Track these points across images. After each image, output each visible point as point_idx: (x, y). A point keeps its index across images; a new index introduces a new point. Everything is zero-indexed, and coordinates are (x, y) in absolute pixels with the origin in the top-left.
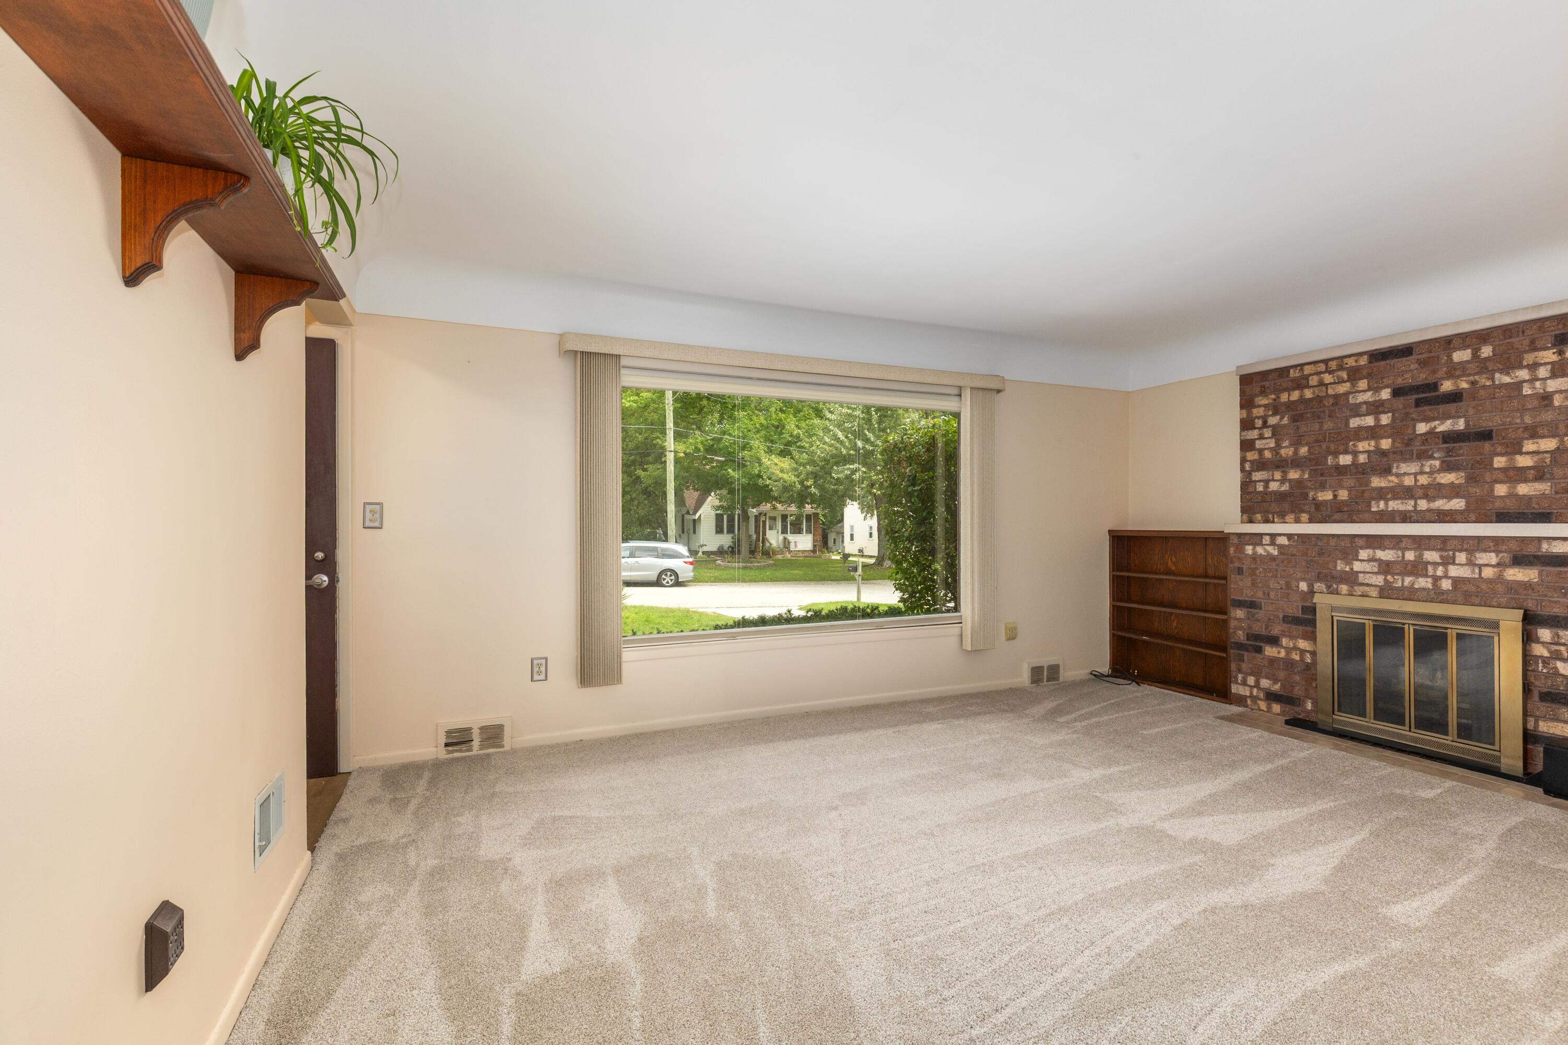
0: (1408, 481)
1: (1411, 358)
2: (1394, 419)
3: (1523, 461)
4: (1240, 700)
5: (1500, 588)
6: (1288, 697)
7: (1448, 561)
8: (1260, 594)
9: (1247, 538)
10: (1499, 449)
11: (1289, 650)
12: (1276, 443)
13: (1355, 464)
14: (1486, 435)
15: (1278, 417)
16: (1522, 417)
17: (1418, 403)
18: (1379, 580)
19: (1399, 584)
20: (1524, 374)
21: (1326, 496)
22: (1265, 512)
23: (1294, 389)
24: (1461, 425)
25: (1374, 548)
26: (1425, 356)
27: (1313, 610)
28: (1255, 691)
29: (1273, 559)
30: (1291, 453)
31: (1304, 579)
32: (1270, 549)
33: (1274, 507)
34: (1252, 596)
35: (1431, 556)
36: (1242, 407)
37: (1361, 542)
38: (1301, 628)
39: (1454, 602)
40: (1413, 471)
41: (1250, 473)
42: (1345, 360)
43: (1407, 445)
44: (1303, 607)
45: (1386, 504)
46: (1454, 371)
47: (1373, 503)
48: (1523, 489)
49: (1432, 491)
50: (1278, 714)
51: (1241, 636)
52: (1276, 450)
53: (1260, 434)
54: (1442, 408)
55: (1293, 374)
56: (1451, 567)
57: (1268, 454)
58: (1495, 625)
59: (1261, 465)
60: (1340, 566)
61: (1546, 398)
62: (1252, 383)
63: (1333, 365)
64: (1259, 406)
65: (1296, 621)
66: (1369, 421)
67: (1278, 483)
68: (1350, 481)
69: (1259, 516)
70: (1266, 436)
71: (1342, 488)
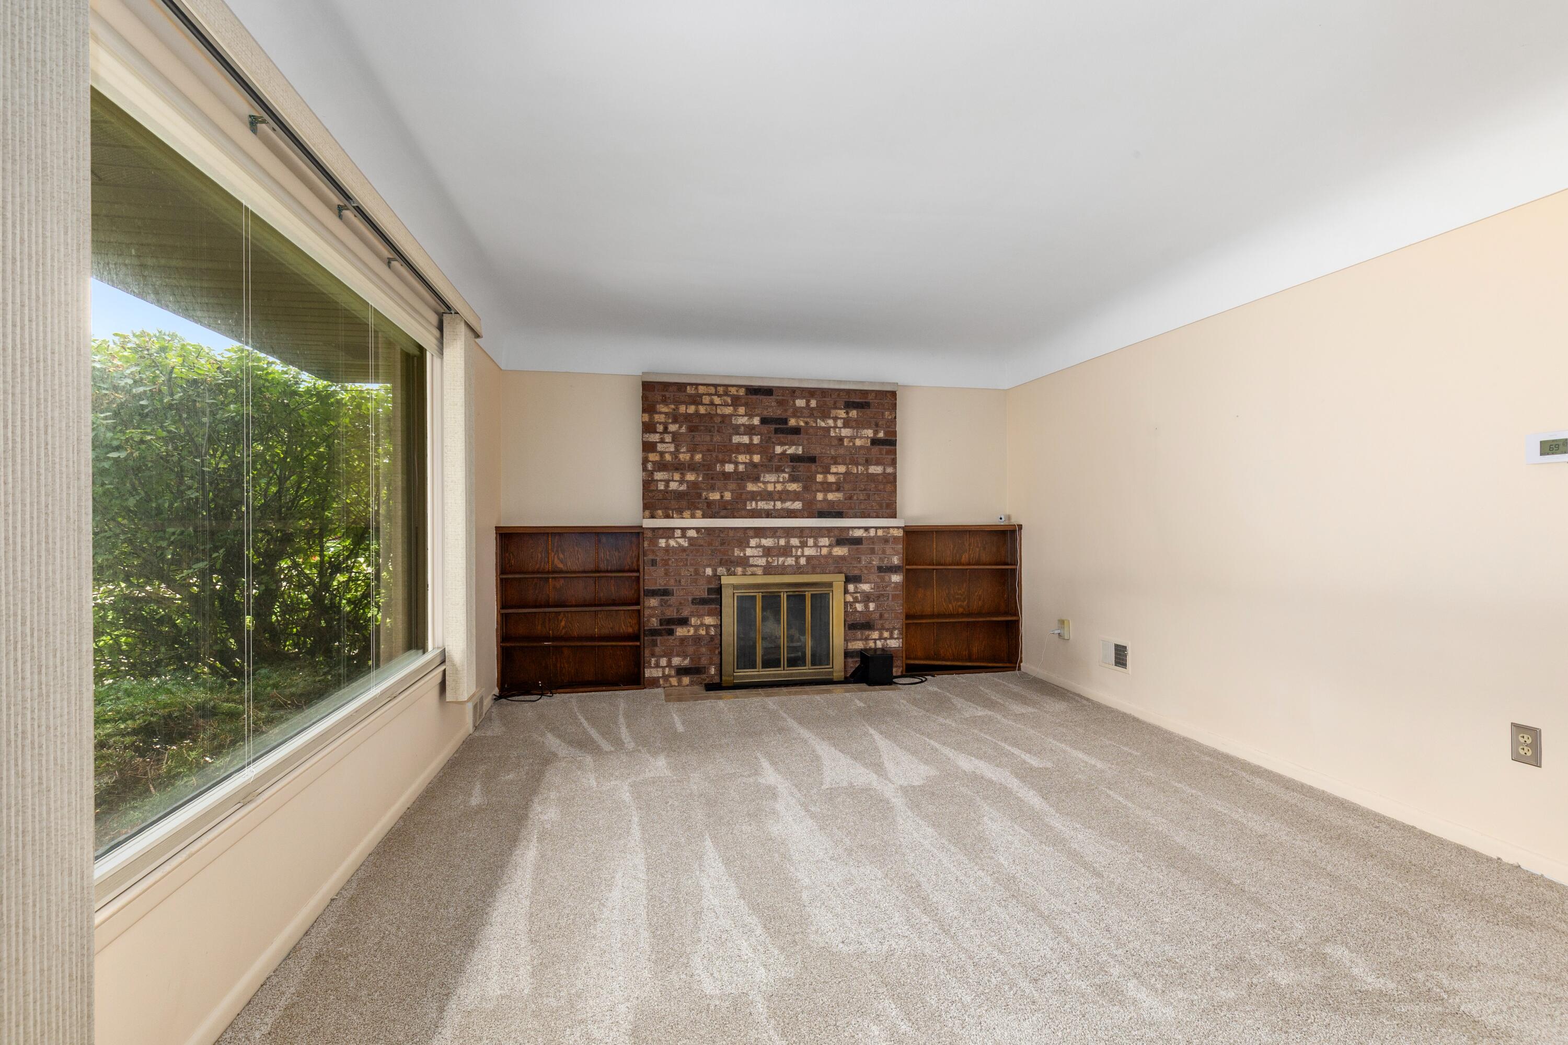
0: (770, 488)
1: (771, 397)
2: (761, 440)
3: (831, 479)
4: (654, 683)
5: (830, 561)
6: (696, 668)
7: (804, 545)
8: (672, 582)
9: (661, 532)
10: (820, 470)
11: (697, 628)
12: (676, 448)
13: (736, 471)
14: (812, 460)
15: (677, 426)
16: (830, 450)
17: (777, 431)
18: (762, 562)
19: (776, 564)
20: (831, 422)
21: (715, 496)
22: (666, 509)
23: (692, 404)
24: (800, 451)
25: (760, 537)
26: (781, 398)
27: (719, 590)
28: (667, 671)
29: (684, 550)
30: (688, 458)
31: (709, 566)
32: (681, 541)
33: (674, 504)
34: (665, 585)
35: (795, 542)
36: (644, 411)
37: (751, 533)
38: (707, 607)
39: (807, 573)
40: (773, 480)
41: (652, 473)
42: (730, 389)
43: (770, 461)
44: (709, 589)
45: (757, 504)
46: (797, 412)
47: (748, 502)
48: (831, 496)
49: (784, 496)
50: (687, 686)
51: (654, 623)
52: (675, 454)
53: (661, 438)
54: (790, 437)
55: (689, 390)
56: (806, 549)
57: (668, 457)
58: (830, 585)
59: (662, 466)
60: (737, 552)
61: (841, 439)
62: (654, 391)
63: (721, 390)
64: (661, 413)
65: (703, 602)
66: (745, 439)
67: (677, 483)
68: (732, 485)
69: (660, 512)
70: (667, 441)
71: (727, 490)
